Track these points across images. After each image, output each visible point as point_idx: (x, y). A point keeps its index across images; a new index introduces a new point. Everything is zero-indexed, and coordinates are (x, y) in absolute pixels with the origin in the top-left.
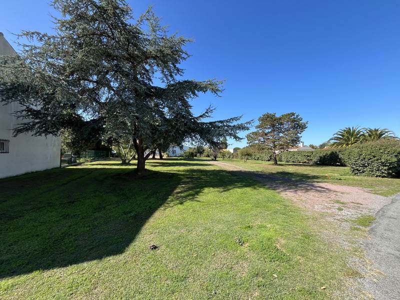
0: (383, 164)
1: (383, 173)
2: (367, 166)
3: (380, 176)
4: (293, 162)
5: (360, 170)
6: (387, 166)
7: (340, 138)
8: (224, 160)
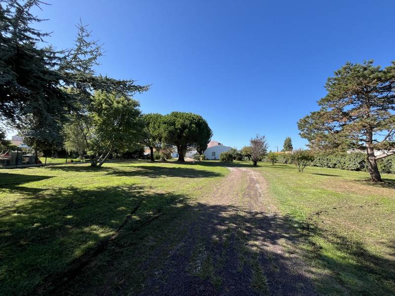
8: (274, 166)
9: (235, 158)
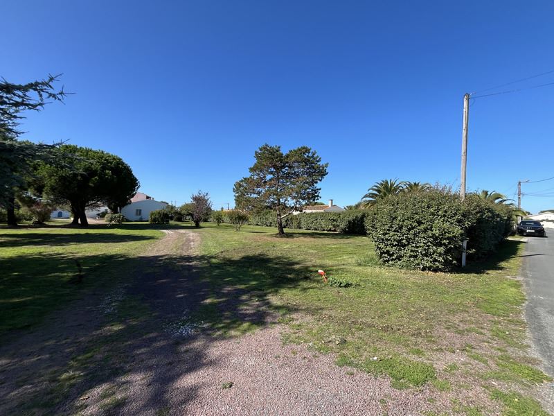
0: (437, 241)
1: (435, 260)
2: (405, 245)
3: (429, 268)
4: (316, 229)
5: (392, 255)
6: (444, 244)
7: (376, 195)
8: (218, 227)
9: (171, 218)
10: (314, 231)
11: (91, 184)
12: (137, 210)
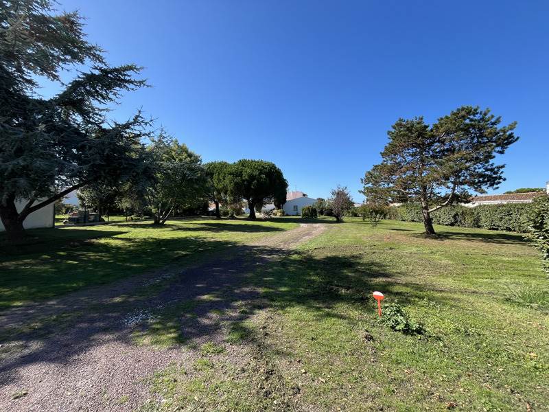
10: (504, 232)
11: (252, 187)
12: (294, 207)
